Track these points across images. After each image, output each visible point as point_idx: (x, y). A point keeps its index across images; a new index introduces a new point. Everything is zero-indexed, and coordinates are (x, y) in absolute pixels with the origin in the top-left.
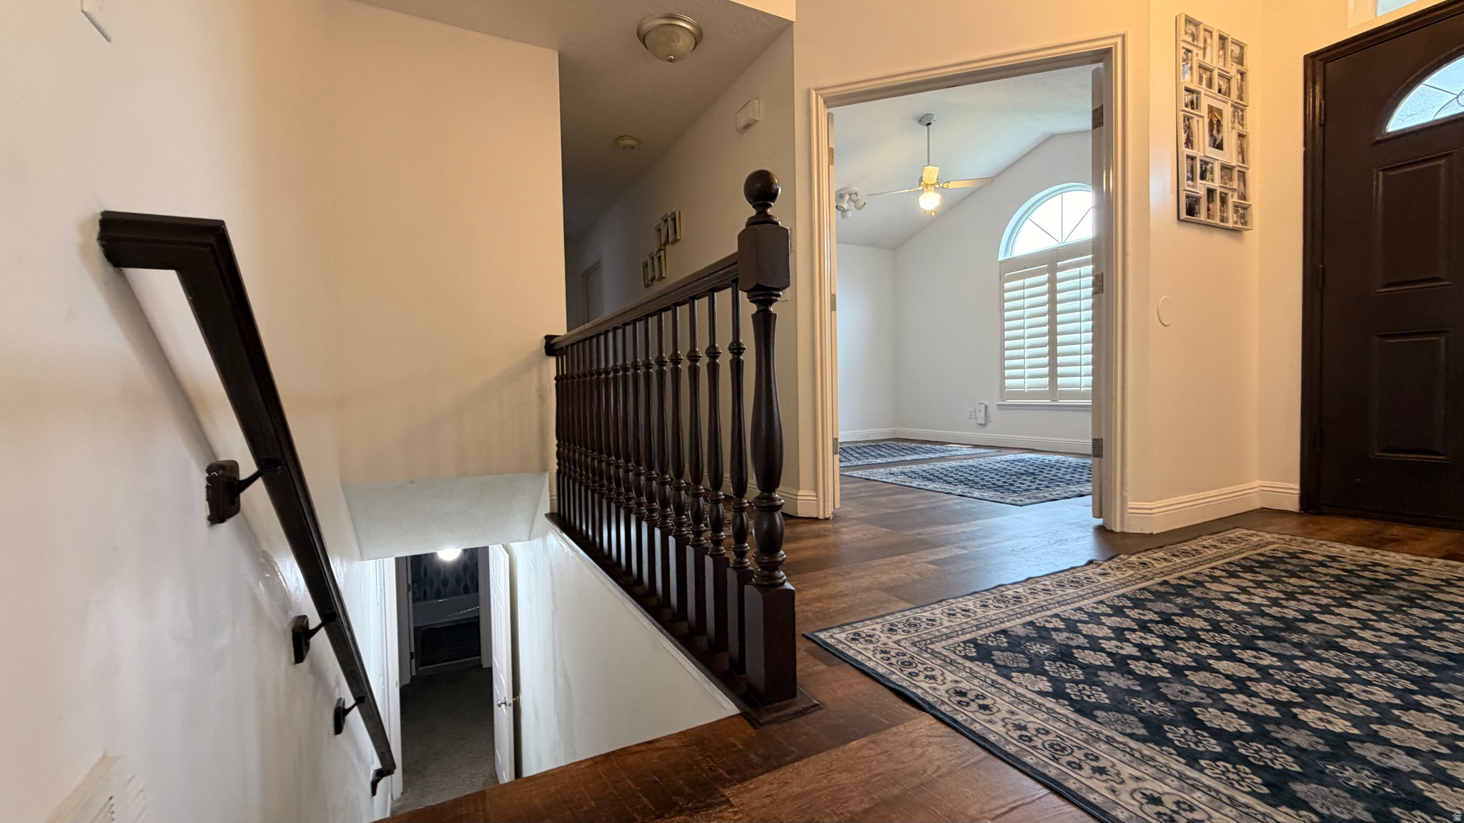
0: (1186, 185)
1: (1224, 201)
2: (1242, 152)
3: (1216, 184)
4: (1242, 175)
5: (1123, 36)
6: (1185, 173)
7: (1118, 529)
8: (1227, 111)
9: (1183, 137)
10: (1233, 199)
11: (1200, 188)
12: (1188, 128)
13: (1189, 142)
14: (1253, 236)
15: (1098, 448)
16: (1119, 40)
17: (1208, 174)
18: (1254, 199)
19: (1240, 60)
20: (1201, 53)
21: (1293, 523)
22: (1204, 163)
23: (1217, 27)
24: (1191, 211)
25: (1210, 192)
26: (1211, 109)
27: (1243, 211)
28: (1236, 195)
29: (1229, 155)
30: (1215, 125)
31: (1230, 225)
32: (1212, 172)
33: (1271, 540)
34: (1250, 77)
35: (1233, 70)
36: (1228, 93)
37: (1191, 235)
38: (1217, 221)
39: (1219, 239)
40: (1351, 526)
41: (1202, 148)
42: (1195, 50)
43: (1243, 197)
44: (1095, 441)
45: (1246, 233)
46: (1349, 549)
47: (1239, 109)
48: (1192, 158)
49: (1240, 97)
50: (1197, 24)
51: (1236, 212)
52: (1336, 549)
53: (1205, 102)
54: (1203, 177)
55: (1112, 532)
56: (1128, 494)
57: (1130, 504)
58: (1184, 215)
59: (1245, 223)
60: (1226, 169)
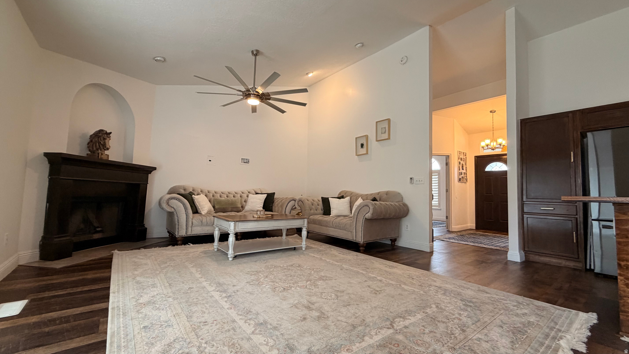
0: (459, 176)
2: (466, 170)
3: (463, 176)
4: (466, 174)
5: (451, 154)
6: (459, 175)
7: (451, 230)
8: (464, 164)
9: (459, 169)
10: (465, 178)
12: (459, 167)
13: (459, 170)
14: (468, 183)
15: (447, 217)
18: (468, 178)
19: (466, 155)
20: (461, 156)
21: (475, 230)
23: (463, 151)
24: (460, 180)
25: (462, 177)
26: (462, 164)
27: (466, 180)
29: (464, 171)
30: (463, 167)
31: (465, 182)
33: (472, 232)
34: (467, 158)
35: (465, 158)
36: (464, 161)
37: (460, 184)
38: (463, 182)
39: (463, 184)
40: (482, 231)
41: (461, 171)
43: (466, 177)
45: (467, 183)
46: (481, 233)
47: (466, 164)
48: (460, 172)
49: (466, 161)
50: (460, 152)
53: (461, 163)
54: (461, 175)
56: (452, 225)
57: (452, 226)
58: (459, 181)
59: (467, 181)
60: (464, 173)
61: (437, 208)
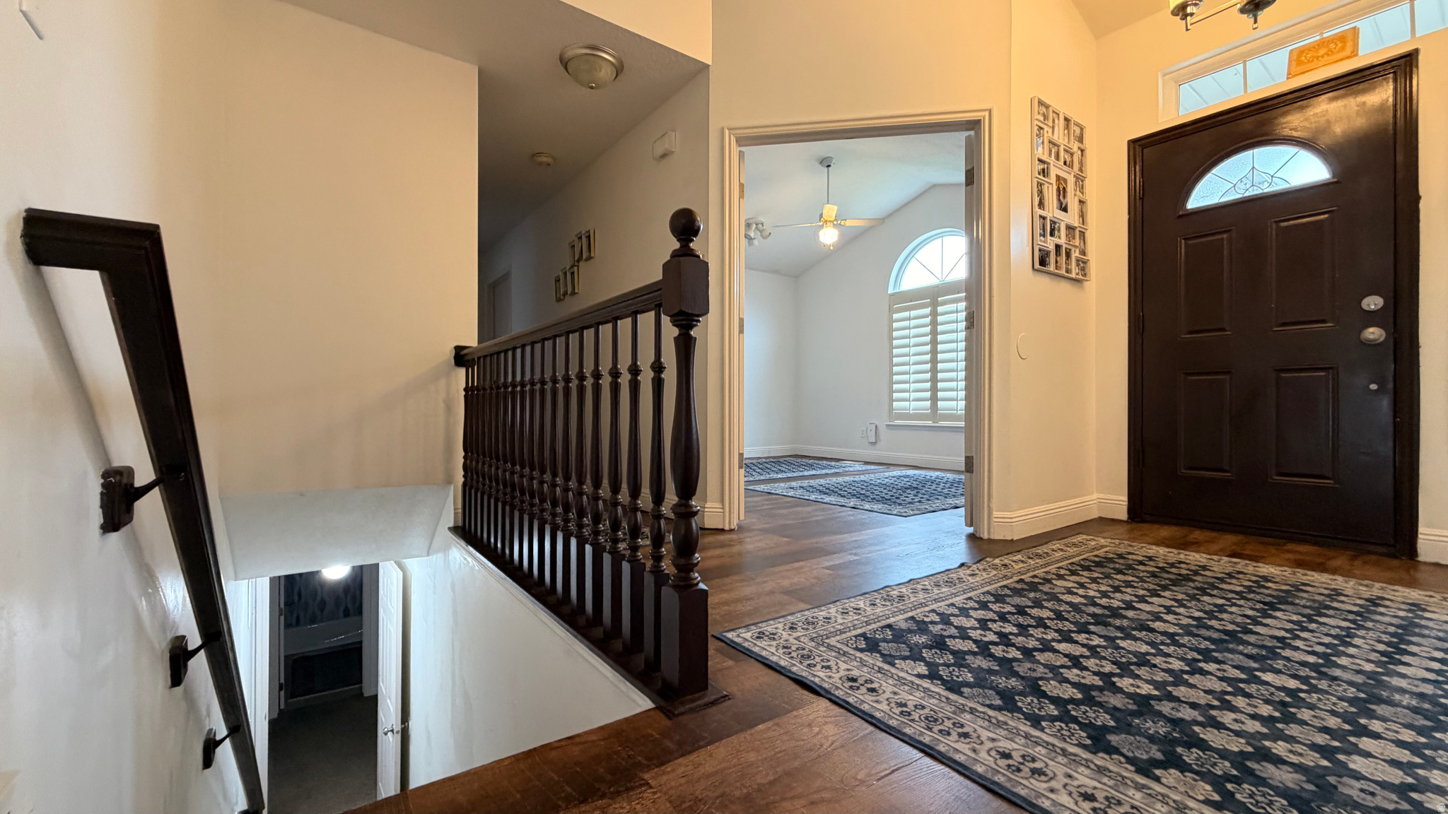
0: (1039, 240)
1: (1068, 255)
2: (1082, 215)
3: (1062, 241)
4: (1082, 234)
5: (990, 112)
6: (1038, 231)
8: (1071, 180)
9: (1037, 200)
10: (1075, 254)
11: (1050, 244)
12: (1040, 192)
13: (1041, 205)
14: (1091, 285)
15: (969, 462)
16: (987, 114)
17: (1056, 232)
18: (1092, 256)
19: (1080, 139)
20: (1050, 131)
21: (1121, 529)
22: (1053, 222)
23: (1064, 110)
24: (1043, 262)
25: (1058, 247)
26: (1058, 177)
27: (1083, 264)
28: (1077, 251)
29: (1072, 218)
31: (1073, 276)
32: (1059, 231)
33: (1105, 544)
34: (1088, 153)
35: (1075, 147)
36: (1071, 166)
37: (1043, 282)
38: (1063, 272)
39: (1065, 286)
40: (1165, 532)
41: (1052, 211)
42: (1046, 128)
43: (1083, 253)
44: (967, 458)
45: (1086, 284)
46: (1162, 551)
47: (1080, 180)
48: (1044, 218)
49: (1081, 170)
50: (1047, 107)
51: (1078, 265)
52: (1153, 550)
53: (1054, 172)
54: (1052, 235)
55: (981, 539)
56: (994, 506)
57: (995, 514)
58: (1037, 266)
59: (1085, 275)
60: (1070, 228)
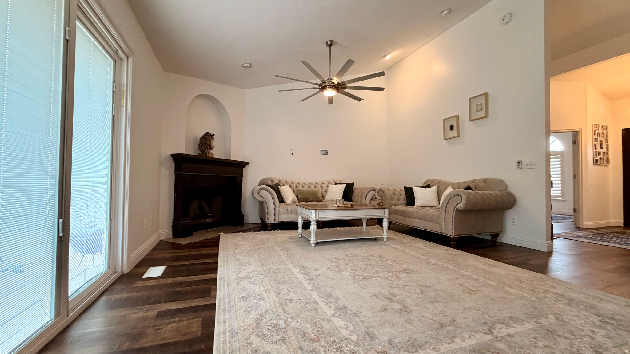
0: (595, 157)
1: (603, 159)
2: (607, 148)
3: (601, 156)
4: (608, 154)
5: (581, 129)
6: (595, 155)
7: (581, 227)
8: (603, 140)
9: (594, 148)
10: (606, 159)
11: (598, 158)
12: (595, 146)
13: (596, 149)
14: (611, 166)
15: (575, 210)
18: (610, 158)
19: (606, 129)
20: (598, 130)
21: (622, 229)
22: (599, 152)
23: (601, 124)
24: (596, 163)
25: (600, 158)
26: (600, 141)
27: (608, 162)
28: (606, 158)
29: (604, 150)
30: (601, 144)
31: (605, 164)
32: (601, 154)
34: (609, 132)
35: (605, 132)
36: (604, 137)
37: (597, 167)
38: (602, 164)
39: (602, 167)
41: (599, 149)
42: (596, 130)
43: (608, 158)
45: (609, 166)
47: (607, 141)
48: (597, 152)
49: (607, 137)
50: (597, 125)
51: (606, 161)
54: (599, 155)
56: (584, 220)
57: (584, 222)
60: (604, 153)
61: (561, 199)
